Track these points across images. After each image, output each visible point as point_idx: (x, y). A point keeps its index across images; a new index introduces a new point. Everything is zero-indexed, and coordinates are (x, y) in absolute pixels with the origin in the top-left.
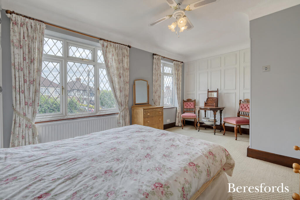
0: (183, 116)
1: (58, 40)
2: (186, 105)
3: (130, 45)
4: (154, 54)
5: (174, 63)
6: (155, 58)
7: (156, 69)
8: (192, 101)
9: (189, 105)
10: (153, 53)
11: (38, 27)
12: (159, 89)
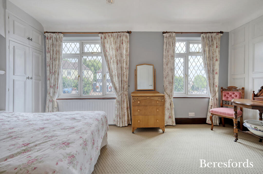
0: (212, 111)
1: (72, 42)
2: (225, 96)
3: (129, 31)
4: (164, 33)
5: (201, 36)
6: (166, 37)
7: (167, 50)
8: (238, 90)
9: (231, 96)
10: (163, 31)
11: (58, 37)
12: (170, 73)
